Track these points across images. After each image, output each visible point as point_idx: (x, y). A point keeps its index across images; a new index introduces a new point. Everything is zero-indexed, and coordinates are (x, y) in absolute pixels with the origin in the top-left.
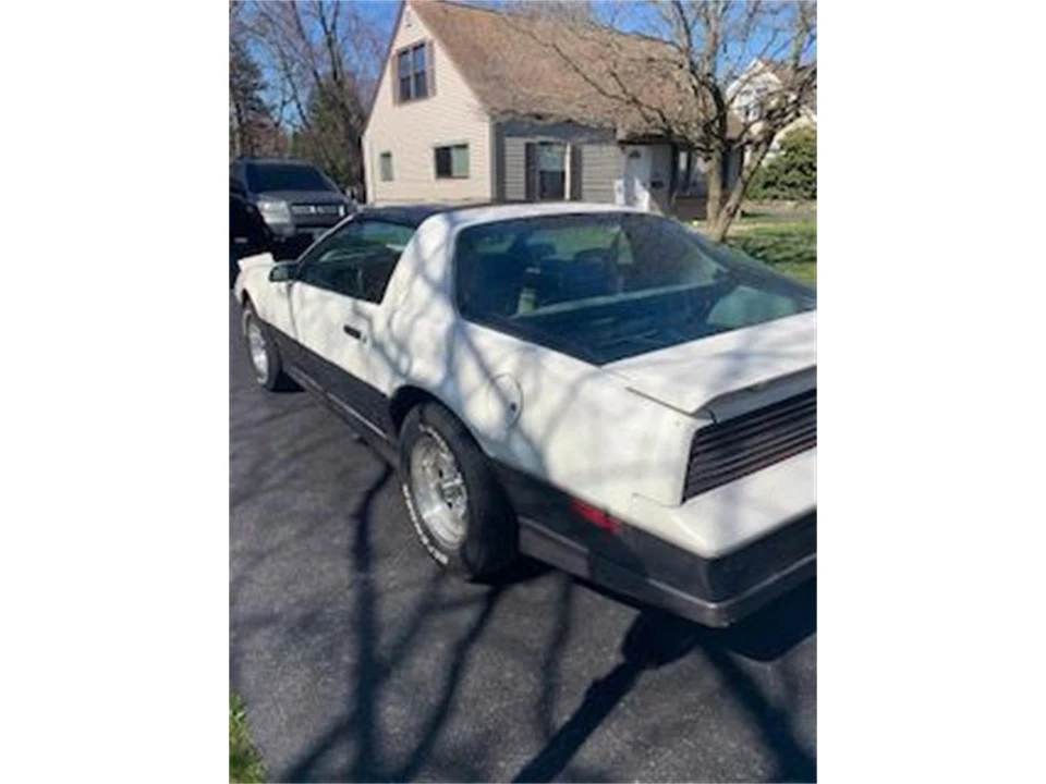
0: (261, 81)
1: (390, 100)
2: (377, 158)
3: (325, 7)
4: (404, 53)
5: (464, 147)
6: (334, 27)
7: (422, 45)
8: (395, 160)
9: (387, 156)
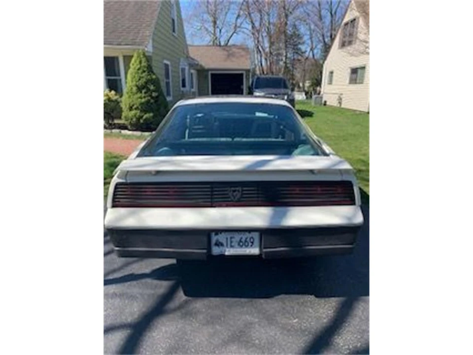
0: (301, 41)
1: (337, 46)
2: (328, 73)
3: (333, 4)
4: (346, 24)
5: (363, 68)
6: (335, 13)
7: (355, 20)
8: (334, 74)
9: (332, 73)
